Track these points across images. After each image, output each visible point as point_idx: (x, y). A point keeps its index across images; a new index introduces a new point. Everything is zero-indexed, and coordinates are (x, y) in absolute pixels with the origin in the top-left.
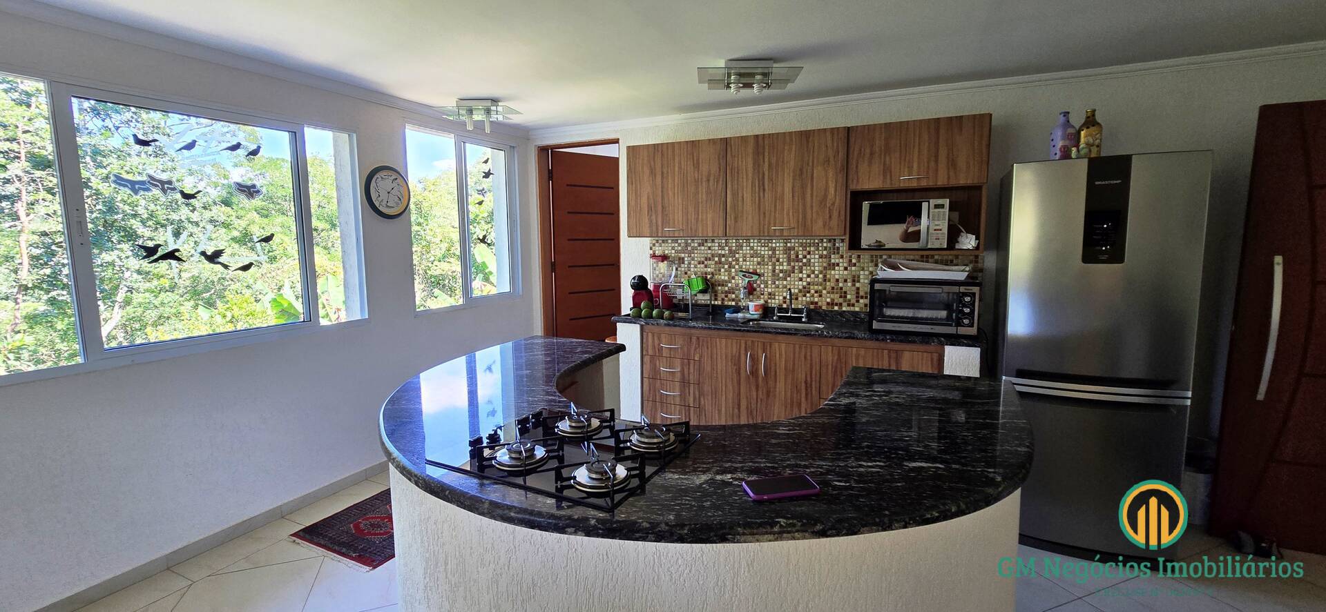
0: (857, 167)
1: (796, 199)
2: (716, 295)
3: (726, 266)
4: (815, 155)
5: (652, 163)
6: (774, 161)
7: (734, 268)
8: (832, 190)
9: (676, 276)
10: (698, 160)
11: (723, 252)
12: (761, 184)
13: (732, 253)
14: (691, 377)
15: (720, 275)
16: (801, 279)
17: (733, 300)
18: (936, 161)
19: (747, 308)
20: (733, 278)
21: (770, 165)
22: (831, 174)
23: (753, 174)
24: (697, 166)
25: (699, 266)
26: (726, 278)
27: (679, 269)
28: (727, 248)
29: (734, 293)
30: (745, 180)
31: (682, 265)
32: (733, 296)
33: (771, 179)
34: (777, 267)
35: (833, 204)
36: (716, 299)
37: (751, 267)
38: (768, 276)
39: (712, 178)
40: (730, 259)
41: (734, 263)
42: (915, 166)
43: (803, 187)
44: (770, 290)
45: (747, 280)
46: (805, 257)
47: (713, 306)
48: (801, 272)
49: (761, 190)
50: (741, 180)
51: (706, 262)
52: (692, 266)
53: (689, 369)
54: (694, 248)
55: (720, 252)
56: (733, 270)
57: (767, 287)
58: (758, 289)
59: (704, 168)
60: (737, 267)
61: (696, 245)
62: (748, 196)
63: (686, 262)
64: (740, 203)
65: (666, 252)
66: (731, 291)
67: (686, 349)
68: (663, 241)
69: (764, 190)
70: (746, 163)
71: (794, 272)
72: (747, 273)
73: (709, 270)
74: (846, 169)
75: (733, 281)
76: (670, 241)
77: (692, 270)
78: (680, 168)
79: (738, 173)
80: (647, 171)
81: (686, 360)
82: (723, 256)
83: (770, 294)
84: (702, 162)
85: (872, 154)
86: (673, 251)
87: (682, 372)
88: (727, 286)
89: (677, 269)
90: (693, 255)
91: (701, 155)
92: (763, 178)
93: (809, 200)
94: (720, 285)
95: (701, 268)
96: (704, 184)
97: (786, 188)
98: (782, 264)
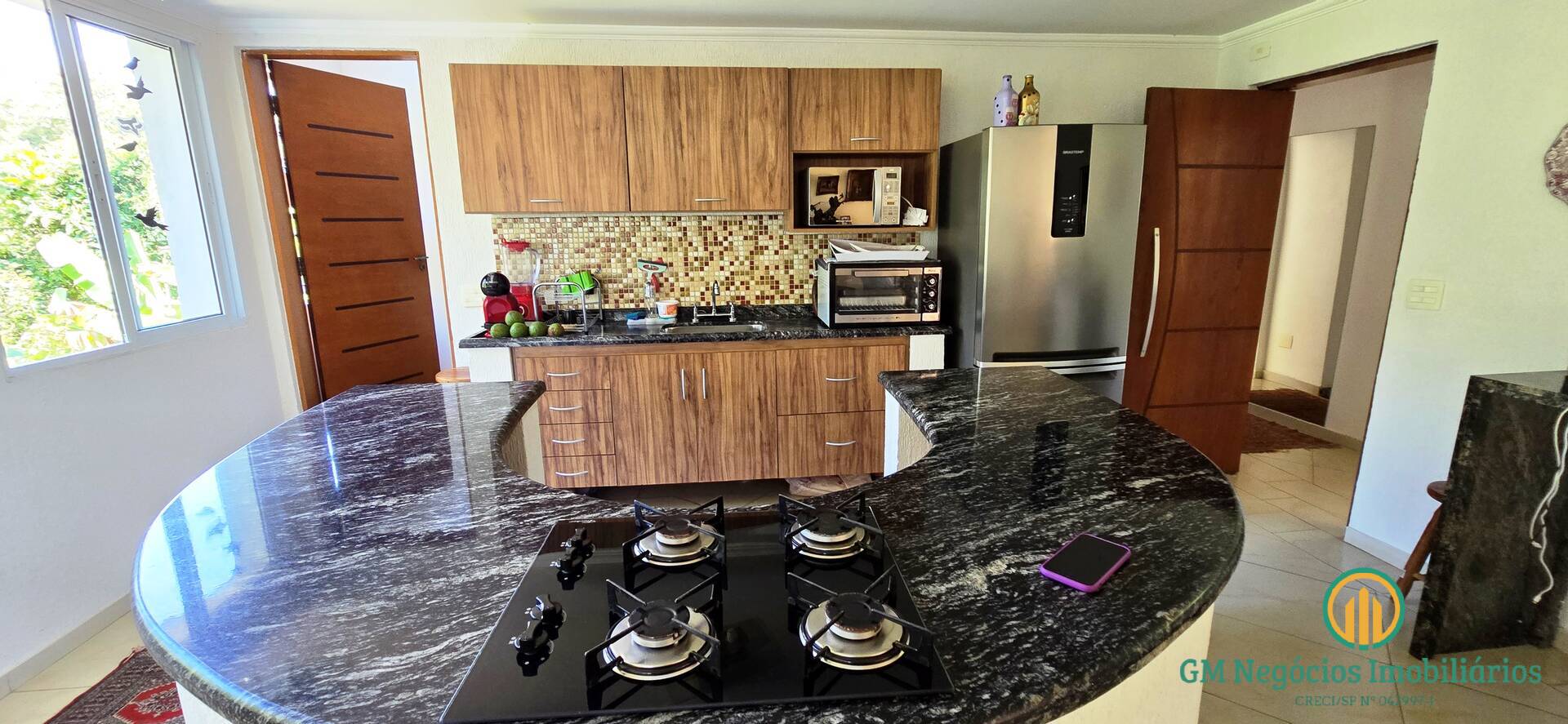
0: (801, 121)
1: (727, 161)
2: (607, 297)
3: (618, 255)
4: (749, 101)
5: (500, 95)
6: (693, 106)
7: (630, 256)
8: (771, 151)
9: (542, 272)
10: (579, 96)
11: (612, 235)
12: (677, 139)
13: (626, 236)
14: (600, 414)
15: (610, 267)
16: (722, 269)
17: (632, 301)
18: (889, 122)
19: (655, 311)
20: (630, 271)
21: (688, 112)
22: (769, 129)
23: (666, 123)
24: (577, 104)
25: (576, 255)
26: (620, 271)
27: (545, 261)
28: (617, 229)
29: (632, 291)
30: (653, 131)
31: (550, 256)
32: (632, 296)
33: (690, 133)
34: (690, 254)
35: (774, 169)
36: (607, 302)
37: (654, 255)
38: (679, 267)
39: (603, 128)
40: (624, 245)
41: (628, 250)
42: (867, 124)
43: (735, 144)
44: (682, 285)
45: (650, 273)
46: (726, 239)
47: (604, 311)
48: (722, 259)
49: (678, 147)
50: (647, 130)
51: (587, 250)
52: (566, 256)
53: (595, 402)
54: (567, 231)
55: (607, 234)
56: (629, 260)
57: (677, 280)
58: (665, 284)
59: (590, 109)
60: (634, 255)
61: (569, 225)
62: (659, 154)
63: (556, 251)
64: (649, 166)
65: (522, 236)
66: (628, 289)
67: (588, 375)
68: (517, 220)
69: (682, 147)
70: (654, 107)
71: (712, 259)
72: (649, 263)
73: (593, 261)
74: (788, 121)
75: (629, 275)
76: (526, 220)
77: (566, 261)
78: (549, 106)
79: (642, 120)
80: (490, 106)
81: (591, 391)
82: (614, 240)
83: (682, 289)
84: (586, 101)
85: (817, 106)
86: (533, 235)
87: (586, 408)
88: (621, 282)
89: (542, 262)
90: (565, 240)
91: (583, 90)
92: (680, 129)
93: (743, 163)
94: (610, 282)
95: (580, 259)
96: (591, 134)
97: (713, 148)
98: (696, 250)
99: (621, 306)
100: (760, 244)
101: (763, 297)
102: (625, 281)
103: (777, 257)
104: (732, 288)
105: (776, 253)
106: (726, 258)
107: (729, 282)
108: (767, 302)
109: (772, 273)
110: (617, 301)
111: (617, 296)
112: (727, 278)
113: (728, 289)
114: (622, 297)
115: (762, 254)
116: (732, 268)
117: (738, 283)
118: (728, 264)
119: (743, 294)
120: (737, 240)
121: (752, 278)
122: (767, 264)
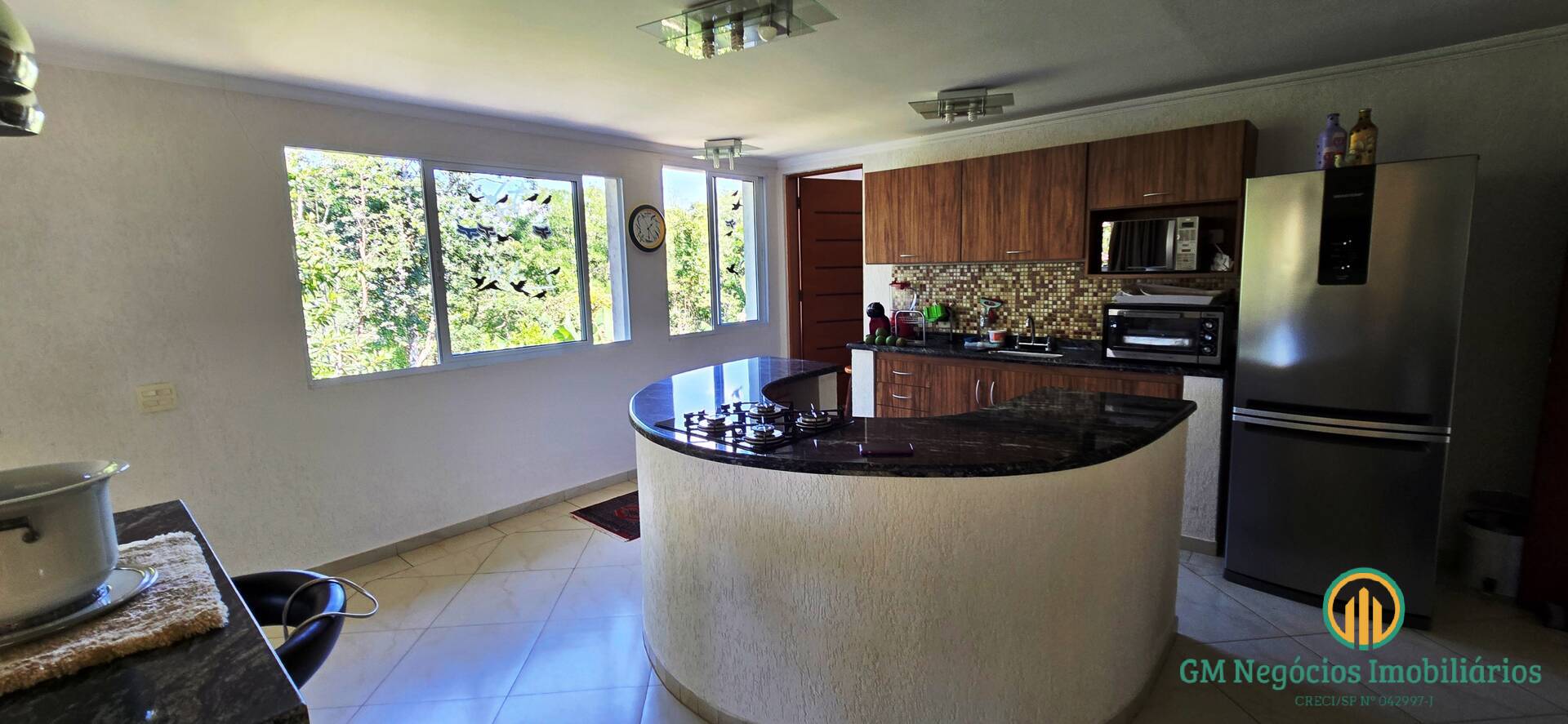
0: (1097, 184)
1: (1032, 220)
2: (958, 324)
3: (968, 293)
4: (1053, 173)
5: (889, 190)
7: (976, 295)
8: (1070, 211)
9: (917, 304)
10: (933, 185)
11: (965, 278)
12: (996, 207)
13: (974, 279)
14: (922, 404)
15: (962, 302)
16: (1046, 306)
17: (975, 328)
18: (1184, 177)
19: (987, 337)
20: (976, 306)
21: (1006, 188)
22: (1069, 194)
23: (989, 197)
24: (932, 190)
25: (940, 293)
26: (968, 305)
27: (921, 296)
28: (969, 274)
29: (976, 321)
30: (980, 203)
31: (924, 293)
32: (975, 324)
33: (1006, 202)
34: (1021, 294)
35: (1071, 226)
36: (957, 328)
37: (994, 294)
38: (1012, 305)
39: (947, 204)
40: (972, 286)
41: (976, 290)
42: (1160, 181)
43: (1040, 209)
44: (1013, 318)
45: (989, 307)
47: (956, 334)
48: (1047, 299)
49: (997, 215)
50: (976, 203)
51: (948, 290)
52: (934, 293)
53: (920, 396)
54: (936, 275)
55: (962, 278)
56: (975, 297)
57: (1010, 314)
58: (1002, 317)
59: (940, 192)
60: (979, 294)
61: (938, 271)
62: (983, 220)
63: (928, 290)
64: (975, 228)
65: (908, 279)
66: (974, 319)
67: (917, 376)
68: (905, 268)
69: (999, 213)
70: (981, 186)
71: (1039, 299)
72: (989, 301)
73: (951, 297)
74: (1086, 187)
75: (975, 309)
76: (911, 268)
77: (934, 297)
78: (916, 193)
79: (973, 196)
80: (884, 198)
81: (918, 387)
82: (965, 282)
83: (1013, 322)
84: (938, 187)
85: (1112, 171)
86: (915, 278)
87: (913, 399)
88: (969, 314)
89: (918, 297)
90: (934, 282)
91: (936, 180)
92: (999, 200)
93: (1045, 221)
94: (961, 313)
95: (943, 296)
96: (939, 208)
97: (1022, 210)
98: (1026, 290)
99: (968, 332)
100: (1081, 286)
101: (1080, 332)
102: (971, 313)
103: (1095, 298)
104: (1054, 323)
105: (1095, 294)
106: (1050, 298)
107: (1050, 318)
108: (1084, 337)
109: (1090, 312)
110: (965, 328)
111: (965, 324)
112: (1050, 315)
113: (1050, 324)
114: (968, 325)
115: (1083, 296)
116: (1055, 307)
117: (1059, 319)
118: (1051, 303)
119: (1063, 328)
120: (1061, 284)
121: (1072, 317)
122: (1086, 303)
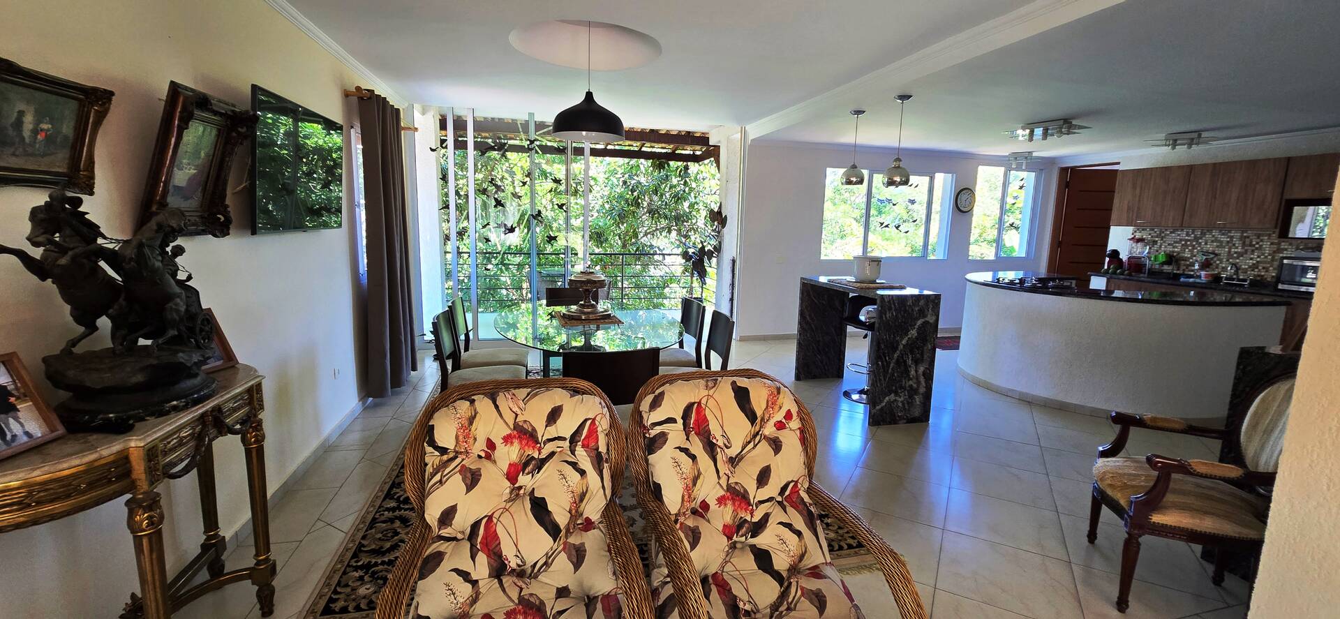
0: (1293, 183)
1: (1240, 203)
2: (1178, 267)
3: (1190, 248)
4: (1260, 175)
5: (1135, 181)
7: (1196, 249)
8: (1269, 199)
9: (1148, 253)
10: (1169, 179)
13: (1197, 239)
15: (1184, 253)
17: (1192, 270)
19: (1199, 276)
21: (1222, 183)
22: (1270, 188)
24: (1167, 183)
25: (1168, 247)
27: (1152, 248)
29: (1192, 266)
30: (1202, 192)
31: (1155, 246)
33: (1221, 192)
34: (1233, 250)
36: (1178, 270)
37: (1211, 249)
38: (1224, 256)
39: (1177, 191)
40: (1194, 243)
41: (1197, 246)
44: (1224, 265)
45: (1205, 257)
46: (1257, 243)
47: (1176, 273)
48: (1253, 254)
50: (1199, 192)
51: (1174, 245)
52: (1163, 247)
54: (1167, 235)
55: (1187, 238)
59: (1172, 184)
60: (1199, 248)
62: (1203, 201)
63: (1159, 244)
64: (1196, 206)
65: (1144, 237)
68: (1143, 230)
69: (1215, 198)
71: (1247, 254)
72: (1205, 253)
74: (1283, 184)
76: (1148, 230)
78: (1154, 184)
79: (1197, 187)
80: (1130, 185)
82: (1189, 240)
83: (1223, 268)
85: (1306, 175)
86: (1150, 236)
88: (1188, 261)
90: (1164, 239)
91: (1171, 176)
92: (1216, 191)
93: (1249, 205)
94: (1183, 260)
95: (1170, 249)
96: (1170, 193)
97: (1233, 198)
98: (1237, 248)
106: (1256, 254)
107: (1254, 267)
110: (1184, 270)
114: (1186, 268)
120: (1266, 245)
